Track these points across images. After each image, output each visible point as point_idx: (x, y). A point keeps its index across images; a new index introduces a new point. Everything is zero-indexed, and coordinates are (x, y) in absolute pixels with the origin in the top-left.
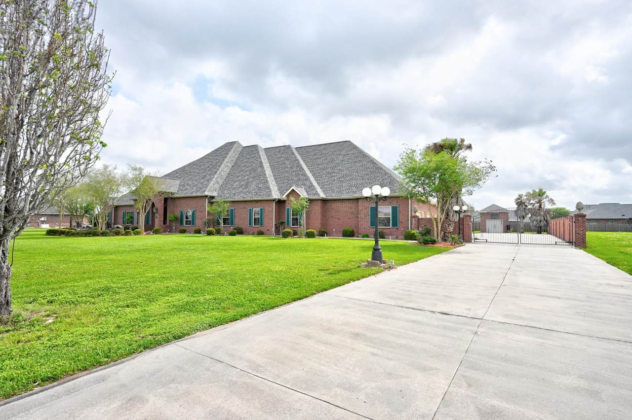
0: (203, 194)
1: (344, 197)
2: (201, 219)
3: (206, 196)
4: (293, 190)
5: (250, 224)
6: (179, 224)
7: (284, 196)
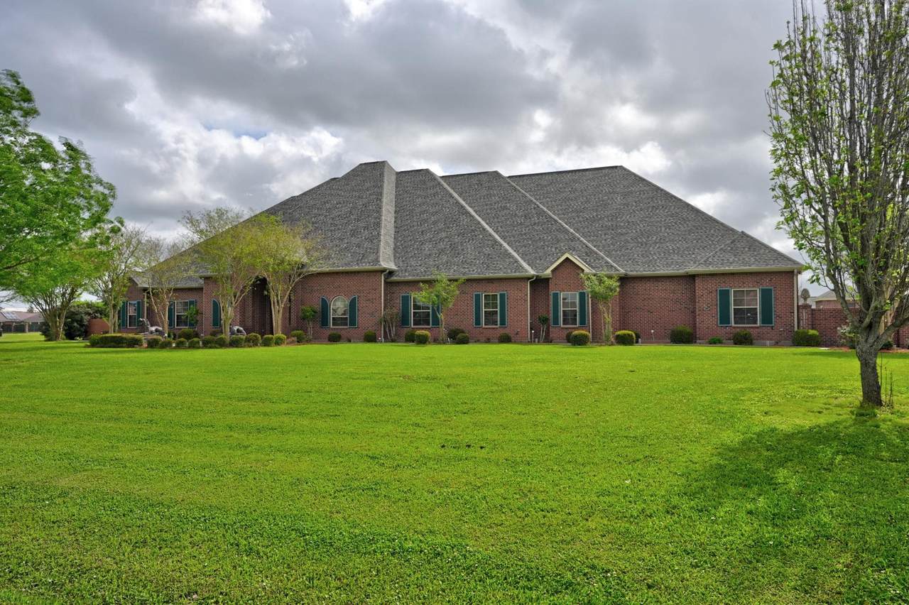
0: (377, 267)
1: (662, 272)
2: (372, 314)
3: (383, 271)
4: (567, 258)
5: (478, 322)
6: (319, 324)
7: (549, 271)
